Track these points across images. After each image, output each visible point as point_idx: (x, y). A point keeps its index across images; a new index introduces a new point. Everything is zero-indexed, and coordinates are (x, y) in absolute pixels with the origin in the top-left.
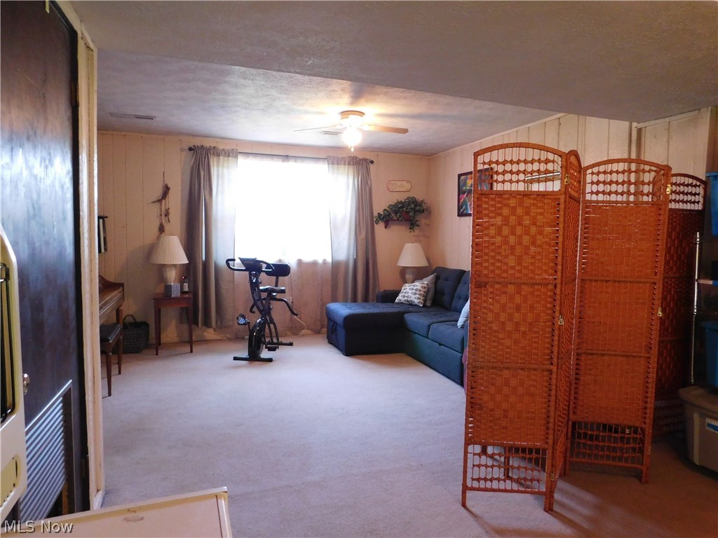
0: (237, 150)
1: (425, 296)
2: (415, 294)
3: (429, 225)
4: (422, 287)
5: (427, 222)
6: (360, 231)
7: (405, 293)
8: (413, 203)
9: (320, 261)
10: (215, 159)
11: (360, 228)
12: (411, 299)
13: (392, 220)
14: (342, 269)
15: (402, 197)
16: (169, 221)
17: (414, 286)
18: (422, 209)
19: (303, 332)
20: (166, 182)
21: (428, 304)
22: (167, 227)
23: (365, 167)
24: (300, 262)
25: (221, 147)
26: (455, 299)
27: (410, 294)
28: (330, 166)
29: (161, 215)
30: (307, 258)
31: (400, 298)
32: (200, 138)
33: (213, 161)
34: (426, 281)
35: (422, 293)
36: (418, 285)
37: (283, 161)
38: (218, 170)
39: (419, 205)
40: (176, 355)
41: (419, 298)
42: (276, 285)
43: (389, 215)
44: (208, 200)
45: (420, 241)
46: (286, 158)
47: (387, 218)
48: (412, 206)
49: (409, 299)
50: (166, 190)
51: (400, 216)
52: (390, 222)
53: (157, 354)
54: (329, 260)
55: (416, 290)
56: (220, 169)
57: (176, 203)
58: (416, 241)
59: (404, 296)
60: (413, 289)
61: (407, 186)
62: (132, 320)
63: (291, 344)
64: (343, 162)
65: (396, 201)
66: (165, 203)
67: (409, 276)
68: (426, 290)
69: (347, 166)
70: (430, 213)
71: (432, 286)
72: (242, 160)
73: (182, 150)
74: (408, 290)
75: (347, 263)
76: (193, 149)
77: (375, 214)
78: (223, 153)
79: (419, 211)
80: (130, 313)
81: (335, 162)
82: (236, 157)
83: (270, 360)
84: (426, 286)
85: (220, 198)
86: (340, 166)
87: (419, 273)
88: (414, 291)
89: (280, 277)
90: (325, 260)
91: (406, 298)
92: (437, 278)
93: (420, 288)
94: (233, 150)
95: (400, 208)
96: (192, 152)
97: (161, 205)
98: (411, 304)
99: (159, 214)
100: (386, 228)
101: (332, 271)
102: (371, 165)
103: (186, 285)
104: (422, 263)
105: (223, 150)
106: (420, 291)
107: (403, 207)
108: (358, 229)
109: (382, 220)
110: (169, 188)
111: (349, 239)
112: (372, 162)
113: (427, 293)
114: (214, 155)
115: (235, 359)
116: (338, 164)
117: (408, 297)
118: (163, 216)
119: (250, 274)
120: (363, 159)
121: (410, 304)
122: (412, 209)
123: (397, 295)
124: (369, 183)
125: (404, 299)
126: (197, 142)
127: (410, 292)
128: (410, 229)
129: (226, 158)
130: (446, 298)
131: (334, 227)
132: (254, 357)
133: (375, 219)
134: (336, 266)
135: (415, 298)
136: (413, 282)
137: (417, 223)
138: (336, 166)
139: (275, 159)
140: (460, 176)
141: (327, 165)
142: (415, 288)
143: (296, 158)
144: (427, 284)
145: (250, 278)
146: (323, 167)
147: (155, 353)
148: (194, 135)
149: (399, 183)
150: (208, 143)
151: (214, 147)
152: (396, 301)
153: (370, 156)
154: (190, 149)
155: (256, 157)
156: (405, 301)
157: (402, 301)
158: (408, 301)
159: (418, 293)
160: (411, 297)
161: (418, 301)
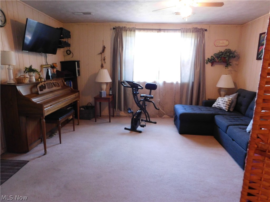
0: (135, 28)
1: (230, 106)
2: (224, 104)
3: (237, 65)
4: (228, 100)
5: (237, 63)
6: (196, 68)
7: (218, 102)
8: (229, 52)
9: (175, 82)
10: (125, 32)
11: (197, 66)
12: (221, 106)
13: (216, 62)
14: (186, 87)
15: (223, 49)
16: (105, 62)
17: (224, 99)
18: (234, 56)
19: (165, 116)
20: (104, 45)
21: (231, 110)
22: (104, 65)
23: (201, 33)
24: (164, 83)
25: (128, 27)
26: (248, 109)
27: (221, 103)
28: (182, 33)
29: (102, 60)
30: (169, 81)
31: (215, 105)
32: (118, 23)
33: (124, 34)
34: (231, 97)
35: (228, 103)
36: (226, 99)
37: (158, 32)
38: (126, 38)
39: (233, 54)
40: (103, 123)
41: (226, 106)
42: (150, 94)
43: (214, 59)
44: (121, 52)
45: (231, 73)
46: (159, 30)
47: (212, 61)
48: (228, 54)
49: (220, 106)
50: (104, 48)
51: (220, 60)
52: (214, 63)
53: (96, 122)
54: (179, 82)
55: (225, 101)
56: (127, 37)
57: (108, 54)
58: (229, 74)
59: (217, 104)
60: (223, 101)
61: (226, 43)
62: (90, 105)
63: (155, 123)
64: (189, 31)
65: (219, 51)
66: (104, 54)
67: (222, 93)
68: (230, 102)
69: (191, 33)
70: (239, 58)
71: (235, 100)
72: (137, 32)
73: (111, 29)
74: (220, 101)
75: (188, 84)
76: (115, 29)
77: (206, 58)
78: (129, 29)
79: (232, 57)
80: (90, 102)
81: (185, 31)
82: (135, 31)
83: (140, 132)
84: (231, 100)
85: (127, 51)
86: (188, 33)
87: (228, 92)
88: (223, 102)
89: (152, 90)
90: (177, 82)
91: (218, 105)
92: (239, 96)
93: (227, 101)
94: (133, 28)
95: (220, 55)
96: (115, 30)
97: (102, 55)
98: (221, 109)
99: (101, 59)
100: (212, 66)
101: (181, 88)
102: (206, 32)
103: (111, 91)
104: (231, 86)
105: (129, 28)
106: (227, 102)
107: (222, 55)
108: (195, 66)
109: (210, 62)
110: (105, 47)
111: (191, 72)
112: (206, 30)
113: (231, 104)
114: (124, 31)
115: (125, 129)
116: (187, 32)
117: (219, 105)
118: (103, 60)
119: (133, 89)
120: (201, 29)
122: (228, 56)
123: (214, 103)
124: (203, 42)
126: (117, 25)
128: (226, 67)
129: (130, 32)
130: (243, 108)
131: (182, 66)
132: (133, 129)
133: (206, 61)
134: (183, 85)
135: (223, 106)
136: (224, 96)
137: (230, 63)
138: (185, 33)
139: (154, 31)
140: (260, 35)
141: (180, 33)
142: (224, 100)
143: (164, 30)
144: (232, 99)
145: (133, 91)
146: (178, 34)
147: (95, 121)
148: (116, 22)
149: (221, 42)
150: (122, 25)
151: (124, 27)
152: (213, 106)
153: (204, 27)
154: (114, 29)
155: (144, 31)
156: (218, 106)
157: (216, 107)
158: (219, 107)
159: (226, 103)
160: (221, 105)
161: (225, 108)
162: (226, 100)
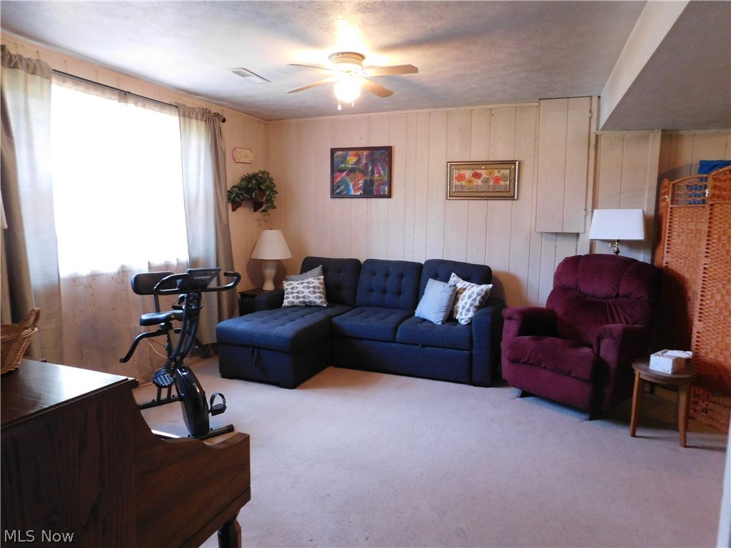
1: (326, 294)
2: (314, 293)
4: (319, 283)
6: (219, 216)
11: (219, 212)
12: (310, 299)
28: (182, 119)
35: (322, 290)
36: (312, 280)
41: (320, 298)
46: (124, 95)
49: (306, 300)
52: (243, 203)
55: (314, 287)
59: (296, 298)
64: (195, 116)
67: (270, 272)
68: (324, 286)
78: (25, 64)
81: (187, 114)
82: (48, 77)
83: (231, 429)
84: (323, 281)
88: (312, 289)
91: (301, 299)
93: (318, 285)
98: (309, 305)
100: (234, 210)
102: (224, 126)
106: (319, 288)
112: (224, 120)
113: (326, 289)
117: (304, 297)
121: (307, 306)
123: (283, 297)
125: (298, 301)
127: (306, 291)
129: (29, 76)
135: (315, 297)
137: (274, 204)
138: (187, 120)
139: (108, 94)
140: (333, 151)
143: (136, 98)
149: (244, 152)
152: (285, 304)
156: (300, 302)
157: (295, 304)
158: (304, 302)
159: (318, 291)
160: (309, 297)
161: (321, 300)
162: (315, 284)
